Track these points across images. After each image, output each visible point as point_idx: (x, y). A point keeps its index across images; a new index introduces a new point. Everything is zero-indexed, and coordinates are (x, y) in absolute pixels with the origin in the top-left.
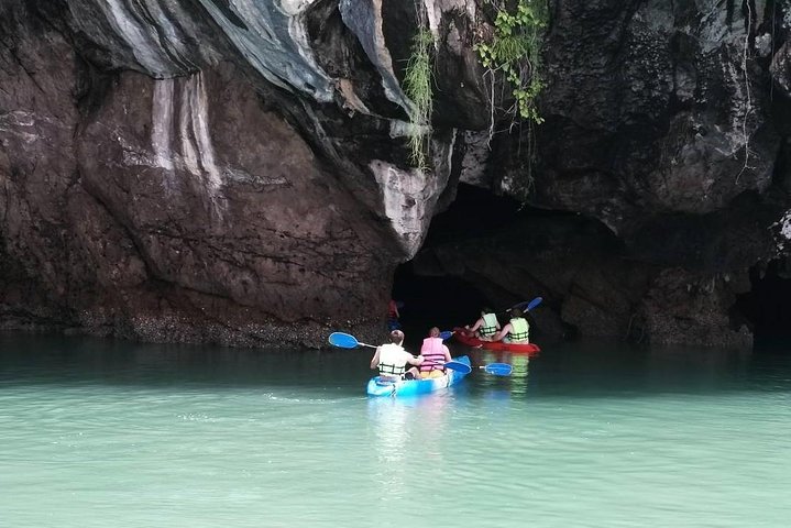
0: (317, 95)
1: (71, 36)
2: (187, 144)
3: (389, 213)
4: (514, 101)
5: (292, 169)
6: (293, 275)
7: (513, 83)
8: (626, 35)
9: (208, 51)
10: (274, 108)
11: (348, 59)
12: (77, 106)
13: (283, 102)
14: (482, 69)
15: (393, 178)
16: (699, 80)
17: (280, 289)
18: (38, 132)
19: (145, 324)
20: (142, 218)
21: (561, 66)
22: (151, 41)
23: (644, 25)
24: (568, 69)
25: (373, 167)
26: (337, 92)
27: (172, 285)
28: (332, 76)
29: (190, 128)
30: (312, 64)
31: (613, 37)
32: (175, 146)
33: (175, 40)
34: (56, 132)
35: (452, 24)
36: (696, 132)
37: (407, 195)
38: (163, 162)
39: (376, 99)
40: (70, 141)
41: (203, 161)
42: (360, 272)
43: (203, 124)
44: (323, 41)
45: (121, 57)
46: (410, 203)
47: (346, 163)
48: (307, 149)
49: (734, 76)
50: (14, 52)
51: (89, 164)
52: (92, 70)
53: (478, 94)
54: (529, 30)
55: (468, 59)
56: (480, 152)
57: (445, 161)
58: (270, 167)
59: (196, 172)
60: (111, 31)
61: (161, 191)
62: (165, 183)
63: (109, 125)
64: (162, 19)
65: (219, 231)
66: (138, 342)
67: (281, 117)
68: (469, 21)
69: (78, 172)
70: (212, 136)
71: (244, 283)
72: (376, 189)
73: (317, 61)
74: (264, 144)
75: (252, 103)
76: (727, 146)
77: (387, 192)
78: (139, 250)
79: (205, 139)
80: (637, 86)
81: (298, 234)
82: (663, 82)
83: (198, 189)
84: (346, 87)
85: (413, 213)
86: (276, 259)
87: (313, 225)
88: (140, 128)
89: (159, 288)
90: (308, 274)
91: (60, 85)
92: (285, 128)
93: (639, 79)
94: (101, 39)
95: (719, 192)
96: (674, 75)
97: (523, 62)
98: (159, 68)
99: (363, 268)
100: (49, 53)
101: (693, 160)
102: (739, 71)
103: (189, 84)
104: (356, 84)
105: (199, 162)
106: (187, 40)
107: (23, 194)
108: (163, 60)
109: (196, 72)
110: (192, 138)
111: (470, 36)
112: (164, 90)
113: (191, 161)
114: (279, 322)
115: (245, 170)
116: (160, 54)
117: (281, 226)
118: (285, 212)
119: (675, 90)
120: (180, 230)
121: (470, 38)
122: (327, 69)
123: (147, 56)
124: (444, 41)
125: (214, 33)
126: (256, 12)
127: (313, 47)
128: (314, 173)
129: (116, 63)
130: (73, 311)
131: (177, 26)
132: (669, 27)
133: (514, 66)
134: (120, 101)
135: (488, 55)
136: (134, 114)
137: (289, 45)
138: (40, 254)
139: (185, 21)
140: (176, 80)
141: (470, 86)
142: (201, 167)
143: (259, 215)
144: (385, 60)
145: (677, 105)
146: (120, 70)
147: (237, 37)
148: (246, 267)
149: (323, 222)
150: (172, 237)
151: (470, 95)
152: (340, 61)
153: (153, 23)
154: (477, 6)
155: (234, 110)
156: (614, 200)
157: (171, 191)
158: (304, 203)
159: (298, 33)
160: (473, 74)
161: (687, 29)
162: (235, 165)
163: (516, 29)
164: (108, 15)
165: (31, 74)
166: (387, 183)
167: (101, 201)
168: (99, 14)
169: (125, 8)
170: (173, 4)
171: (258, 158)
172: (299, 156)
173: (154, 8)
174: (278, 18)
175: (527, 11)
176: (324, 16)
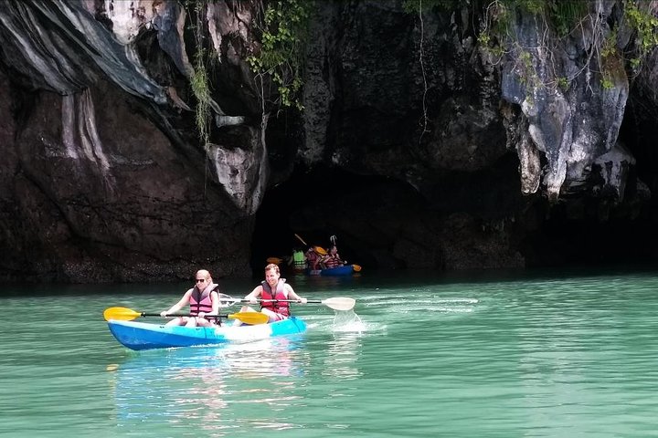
0: (156, 99)
2: (84, 139)
3: (222, 180)
4: (280, 94)
5: (157, 153)
6: (165, 228)
7: (277, 82)
9: (89, 73)
10: (139, 111)
11: (171, 72)
12: (15, 118)
13: (142, 106)
14: (252, 74)
15: (221, 155)
16: (457, 73)
17: (157, 239)
19: (71, 268)
20: (61, 194)
21: (368, 70)
22: (53, 69)
26: (168, 97)
27: (87, 239)
28: (163, 85)
29: (85, 129)
30: (146, 77)
32: (78, 142)
33: (67, 67)
34: (3, 138)
35: (229, 44)
36: (457, 111)
37: (232, 167)
38: (72, 154)
40: (12, 143)
41: (94, 150)
42: (212, 224)
43: (92, 125)
44: (151, 61)
45: (38, 82)
46: (234, 172)
47: (188, 146)
48: (166, 139)
51: (26, 158)
52: (22, 93)
53: (252, 91)
55: (244, 67)
56: (321, 136)
57: (260, 141)
58: (141, 152)
59: (93, 159)
60: (28, 64)
61: (72, 175)
62: (74, 168)
63: (35, 130)
64: (56, 53)
65: (113, 200)
66: (68, 280)
67: (145, 117)
68: (242, 41)
69: (20, 165)
70: (99, 132)
71: (133, 235)
73: (150, 75)
74: (134, 136)
75: (123, 108)
76: (481, 120)
77: (218, 165)
78: (63, 217)
79: (95, 135)
81: (165, 199)
82: (437, 76)
83: (96, 171)
84: (171, 91)
85: (238, 179)
86: (152, 217)
87: (175, 192)
88: (55, 131)
89: (79, 242)
90: (175, 227)
91: (3, 105)
92: (148, 125)
94: (24, 70)
95: (482, 154)
96: (444, 71)
97: (283, 66)
98: (63, 88)
99: (214, 221)
101: (458, 132)
103: (82, 97)
104: (178, 89)
105: (93, 152)
106: (75, 67)
108: (64, 82)
109: (85, 89)
110: (87, 135)
111: (244, 51)
112: (68, 102)
113: (88, 152)
114: (159, 261)
115: (124, 155)
116: (60, 77)
117: (152, 194)
118: (155, 183)
119: (446, 81)
120: (87, 200)
121: (244, 53)
122: (157, 80)
123: (52, 79)
124: (225, 56)
125: (88, 61)
126: (102, 43)
127: (145, 66)
128: (173, 155)
129: (36, 86)
131: (67, 57)
133: (278, 71)
134: (41, 113)
135: (256, 64)
136: (50, 122)
137: (129, 65)
139: (71, 53)
140: (74, 95)
141: (248, 85)
142: (95, 156)
143: (137, 187)
144: (190, 71)
145: (447, 93)
146: (39, 90)
147: (99, 63)
148: (132, 224)
149: (182, 190)
150: (83, 206)
151: (248, 93)
152: (165, 75)
153: (52, 56)
154: (249, 30)
155: (111, 114)
156: (415, 166)
157: (78, 172)
158: (167, 176)
159: (133, 56)
160: (247, 77)
162: (116, 153)
163: (276, 45)
164: (24, 53)
166: (217, 160)
167: (36, 184)
168: (18, 52)
169: (33, 48)
170: (61, 42)
171: (131, 147)
172: (160, 144)
173: (50, 46)
174: (117, 48)
175: (285, 31)
176: (148, 44)
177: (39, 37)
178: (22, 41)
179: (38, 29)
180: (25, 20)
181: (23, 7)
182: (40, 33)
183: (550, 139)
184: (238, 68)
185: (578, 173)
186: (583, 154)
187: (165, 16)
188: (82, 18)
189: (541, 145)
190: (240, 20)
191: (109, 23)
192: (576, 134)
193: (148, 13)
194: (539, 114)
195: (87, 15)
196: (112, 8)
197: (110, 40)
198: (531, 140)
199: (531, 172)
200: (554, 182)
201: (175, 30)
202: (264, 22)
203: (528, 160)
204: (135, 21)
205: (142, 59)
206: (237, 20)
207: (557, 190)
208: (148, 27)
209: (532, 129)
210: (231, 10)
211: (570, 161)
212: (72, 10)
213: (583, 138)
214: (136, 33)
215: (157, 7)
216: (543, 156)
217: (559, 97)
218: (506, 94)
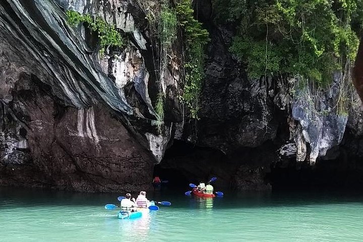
0: (128, 113)
1: (52, 97)
2: (88, 129)
3: (151, 149)
4: (190, 113)
5: (121, 136)
6: (122, 169)
7: (190, 107)
8: (227, 91)
9: (94, 100)
10: (115, 117)
11: (138, 102)
12: (55, 118)
13: (118, 115)
14: (180, 103)
15: (153, 138)
16: (251, 105)
17: (118, 174)
18: (43, 126)
19: (76, 185)
20: (75, 152)
21: (206, 102)
22: (77, 98)
23: (233, 88)
24: (208, 103)
25: (146, 135)
26: (134, 112)
27: (84, 173)
28: (133, 107)
29: (89, 124)
30: (126, 103)
31: (223, 92)
32: (85, 130)
33: (84, 97)
34: (48, 126)
35: (170, 90)
36: (251, 121)
37: (157, 143)
38: (81, 135)
39: (146, 114)
40: (52, 129)
41: (93, 134)
43: (93, 123)
44: (129, 96)
45: (68, 103)
46: (158, 146)
47: (138, 134)
48: (125, 130)
49: (263, 103)
50: (35, 102)
51: (58, 136)
52: (59, 108)
53: (179, 111)
54: (195, 91)
55: (175, 101)
56: (181, 129)
57: (169, 133)
58: (114, 135)
59: (91, 138)
60: (65, 95)
61: (80, 144)
62: (81, 141)
63: (64, 124)
64: (80, 91)
65: (98, 156)
66: (74, 190)
67: (117, 120)
68: (175, 88)
69: (55, 138)
71: (107, 171)
72: (147, 141)
73: (128, 102)
74: (112, 128)
75: (108, 116)
76: (261, 125)
77: (150, 142)
78: (74, 162)
79: (94, 127)
80: (231, 107)
81: (123, 156)
82: (239, 106)
83: (92, 142)
84: (137, 110)
85: (159, 149)
86: (116, 164)
87: (128, 153)
88: (74, 125)
89: (80, 173)
90: (126, 169)
91: (49, 112)
92: (118, 123)
93: (232, 105)
94: (62, 97)
95: (259, 140)
96: (243, 103)
97: (193, 100)
98: (79, 105)
99: (143, 167)
100: (46, 102)
101: (250, 130)
102: (264, 102)
103: (89, 111)
104: (140, 109)
106: (88, 97)
107: (38, 145)
108: (80, 103)
109: (91, 107)
110: (90, 127)
111: (176, 93)
112: (81, 112)
113: (89, 135)
114: (117, 184)
115: (106, 137)
116: (79, 101)
117: (118, 154)
118: (119, 149)
119: (243, 108)
120: (86, 155)
122: (131, 105)
123: (75, 102)
124: (167, 95)
125: (96, 94)
126: (109, 88)
127: (126, 98)
128: (128, 137)
129: (66, 105)
130: (54, 181)
131: (85, 93)
132: (241, 88)
133: (190, 102)
134: (67, 116)
135: (182, 99)
136: (72, 120)
137: (119, 98)
138: (43, 164)
139: (87, 91)
140: (84, 109)
141: (176, 109)
142: (92, 136)
143: (111, 151)
144: (149, 102)
145: (244, 113)
146: (68, 107)
147: (103, 96)
148: (107, 167)
149: (131, 152)
150: (84, 158)
151: (176, 112)
152: (135, 102)
153: (77, 92)
154: (178, 84)
155: (102, 118)
156: (225, 144)
157: (83, 143)
158: (124, 146)
159: (122, 94)
160: (177, 105)
161: (247, 89)
162: (103, 135)
163: (191, 91)
164: (64, 90)
165: (40, 109)
166: (151, 140)
167: (62, 146)
168: (61, 90)
169: (69, 88)
170: (83, 86)
171: (110, 133)
172: (123, 132)
173: (78, 87)
174: (115, 89)
175: (194, 85)
176: (130, 88)
177: (73, 84)
178: (64, 85)
179: (73, 80)
180: (67, 76)
181: (67, 70)
182: (74, 82)
183: (314, 137)
184: (172, 101)
185: (324, 153)
186: (327, 144)
187: (139, 76)
188: (100, 76)
189: (308, 140)
190: (175, 79)
191: (114, 79)
192: (323, 136)
193: (132, 75)
194: (309, 126)
195: (103, 75)
196: (115, 72)
197: (113, 86)
198: (303, 137)
199: (303, 152)
200: (314, 157)
201: (143, 82)
202: (185, 80)
203: (301, 146)
204: (126, 78)
205: (126, 95)
206: (173, 79)
207: (315, 161)
208: (131, 80)
209: (304, 132)
210: (172, 75)
211: (321, 147)
212: (96, 72)
213: (327, 137)
214: (126, 83)
215: (136, 72)
216: (308, 145)
217: (317, 118)
218: (294, 116)
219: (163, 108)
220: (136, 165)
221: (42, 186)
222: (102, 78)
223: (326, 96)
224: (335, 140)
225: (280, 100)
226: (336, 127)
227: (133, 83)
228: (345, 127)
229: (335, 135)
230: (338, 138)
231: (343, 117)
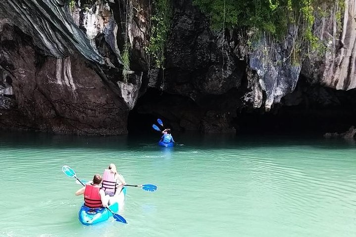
0: (100, 63)
1: (34, 47)
2: (66, 77)
3: (123, 96)
4: (156, 63)
5: (96, 84)
6: (97, 114)
7: (155, 58)
8: (196, 43)
9: (70, 50)
10: (90, 67)
11: (108, 52)
12: (36, 67)
13: (92, 65)
14: (145, 54)
15: (124, 86)
16: (217, 55)
17: (93, 118)
18: (25, 74)
19: (55, 129)
20: (54, 99)
22: (55, 48)
23: (201, 40)
24: (179, 53)
25: (118, 83)
26: (106, 62)
27: (63, 117)
28: (104, 57)
29: (66, 72)
31: (192, 43)
32: (63, 78)
33: (61, 47)
34: (30, 74)
35: (137, 41)
36: (217, 71)
37: (128, 91)
38: (59, 82)
39: (116, 63)
40: (34, 77)
41: (70, 81)
42: (116, 113)
43: (70, 71)
44: (100, 47)
46: (129, 93)
47: (110, 82)
48: (100, 78)
49: (227, 54)
50: (18, 51)
51: (39, 83)
52: (40, 57)
53: (145, 61)
54: (160, 42)
55: (142, 51)
57: (139, 81)
58: (89, 83)
59: (68, 85)
60: (44, 45)
61: (59, 91)
62: (60, 88)
63: (44, 72)
65: (76, 102)
66: (54, 134)
67: (92, 69)
68: (142, 40)
69: (36, 86)
70: (72, 74)
71: (83, 117)
72: (119, 90)
73: (99, 53)
74: (88, 77)
75: (84, 65)
77: (122, 90)
78: (54, 108)
79: (71, 76)
80: (199, 58)
81: (98, 102)
82: (207, 56)
83: (69, 90)
84: (108, 60)
85: (130, 96)
86: (92, 110)
87: (102, 100)
88: (53, 73)
89: (59, 118)
90: (101, 114)
91: (31, 61)
92: (94, 72)
93: (200, 56)
94: (41, 47)
95: (224, 88)
96: (210, 54)
97: (158, 51)
98: (58, 56)
100: (28, 52)
101: (216, 79)
102: (229, 52)
103: (66, 60)
104: (110, 59)
106: (64, 47)
107: (22, 92)
108: (59, 53)
109: (68, 56)
110: (67, 75)
112: (59, 61)
113: (67, 82)
114: (93, 128)
115: (82, 84)
116: (57, 51)
117: (93, 100)
118: (94, 96)
119: (210, 59)
120: (64, 101)
121: (142, 45)
122: (102, 55)
123: (54, 52)
124: (134, 46)
125: (71, 45)
126: (80, 39)
127: (98, 49)
128: (102, 85)
129: (46, 54)
130: (37, 125)
131: (62, 43)
132: (208, 40)
133: (156, 53)
134: (47, 65)
135: (148, 50)
136: (51, 69)
137: (91, 48)
138: (27, 109)
139: (63, 42)
140: (62, 59)
141: (143, 59)
142: (70, 84)
143: (86, 97)
144: (118, 52)
145: (211, 63)
146: (47, 56)
147: (77, 46)
148: (83, 112)
149: (105, 99)
150: (63, 104)
151: (142, 62)
152: (106, 53)
153: (55, 43)
154: (144, 35)
155: (78, 67)
156: (194, 91)
157: (62, 90)
158: (99, 93)
159: (93, 44)
160: (143, 55)
161: (213, 41)
162: (79, 83)
163: (156, 42)
164: (43, 41)
165: (23, 58)
166: (122, 88)
167: (43, 94)
168: (40, 40)
169: (47, 39)
170: (60, 37)
171: (85, 81)
172: (97, 80)
173: (55, 38)
174: (87, 41)
175: (160, 36)
176: (100, 39)
177: (51, 35)
178: (42, 35)
179: (50, 31)
180: (45, 27)
181: (45, 22)
182: (51, 33)
183: (269, 85)
184: (139, 51)
185: (279, 100)
186: (281, 92)
187: (109, 28)
188: (73, 27)
189: (264, 88)
190: (141, 31)
191: (85, 30)
192: (278, 84)
193: (102, 27)
194: (265, 75)
195: (75, 26)
196: (86, 23)
197: (84, 37)
198: (259, 86)
199: (259, 99)
200: (269, 104)
201: (113, 34)
202: (151, 32)
203: (258, 94)
204: (96, 29)
205: (97, 45)
206: (140, 31)
207: (270, 107)
208: (101, 32)
209: (261, 81)
210: (138, 27)
211: (275, 95)
212: (69, 24)
213: (282, 85)
214: (96, 35)
215: (105, 24)
216: (264, 92)
217: (273, 68)
218: (251, 66)
219: (129, 58)
220: (110, 111)
221: (27, 129)
222: (74, 29)
223: (281, 47)
224: (289, 89)
225: (239, 51)
226: (290, 76)
227: (103, 34)
228: (298, 76)
229: (289, 83)
230: (292, 86)
231: (297, 67)
